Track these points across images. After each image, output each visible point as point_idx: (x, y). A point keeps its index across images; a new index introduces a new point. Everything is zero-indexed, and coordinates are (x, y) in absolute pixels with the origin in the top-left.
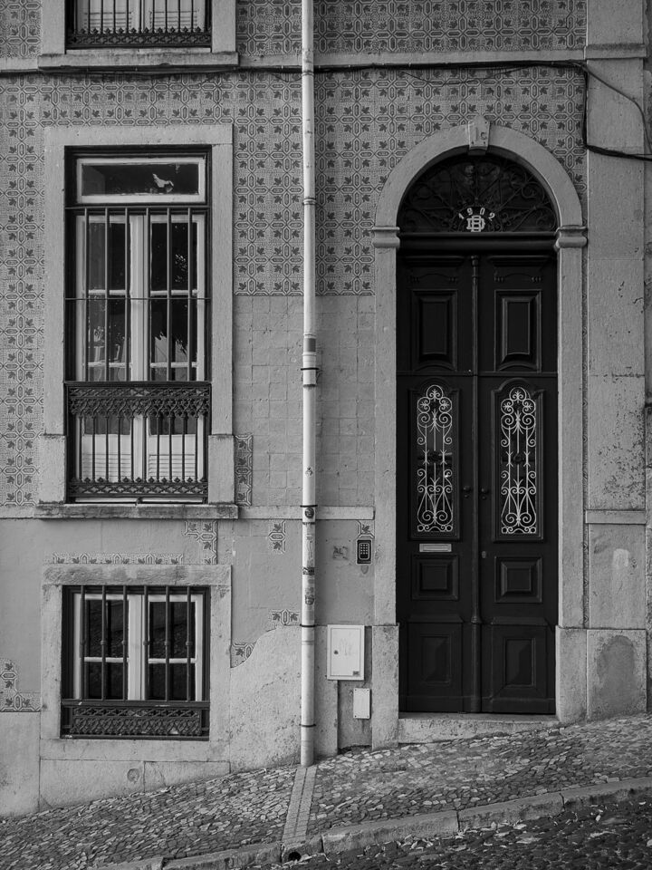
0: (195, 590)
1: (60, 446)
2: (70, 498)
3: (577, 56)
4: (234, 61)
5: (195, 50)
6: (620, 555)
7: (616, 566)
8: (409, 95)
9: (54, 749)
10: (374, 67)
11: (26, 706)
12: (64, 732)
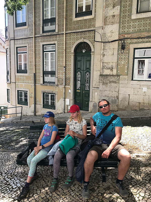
0: (54, 94)
1: (42, 78)
2: (43, 83)
3: (94, 29)
4: (57, 33)
5: (54, 32)
6: (96, 93)
7: (96, 94)
8: (75, 36)
9: (42, 109)
10: (72, 32)
11: (40, 104)
12: (43, 107)
